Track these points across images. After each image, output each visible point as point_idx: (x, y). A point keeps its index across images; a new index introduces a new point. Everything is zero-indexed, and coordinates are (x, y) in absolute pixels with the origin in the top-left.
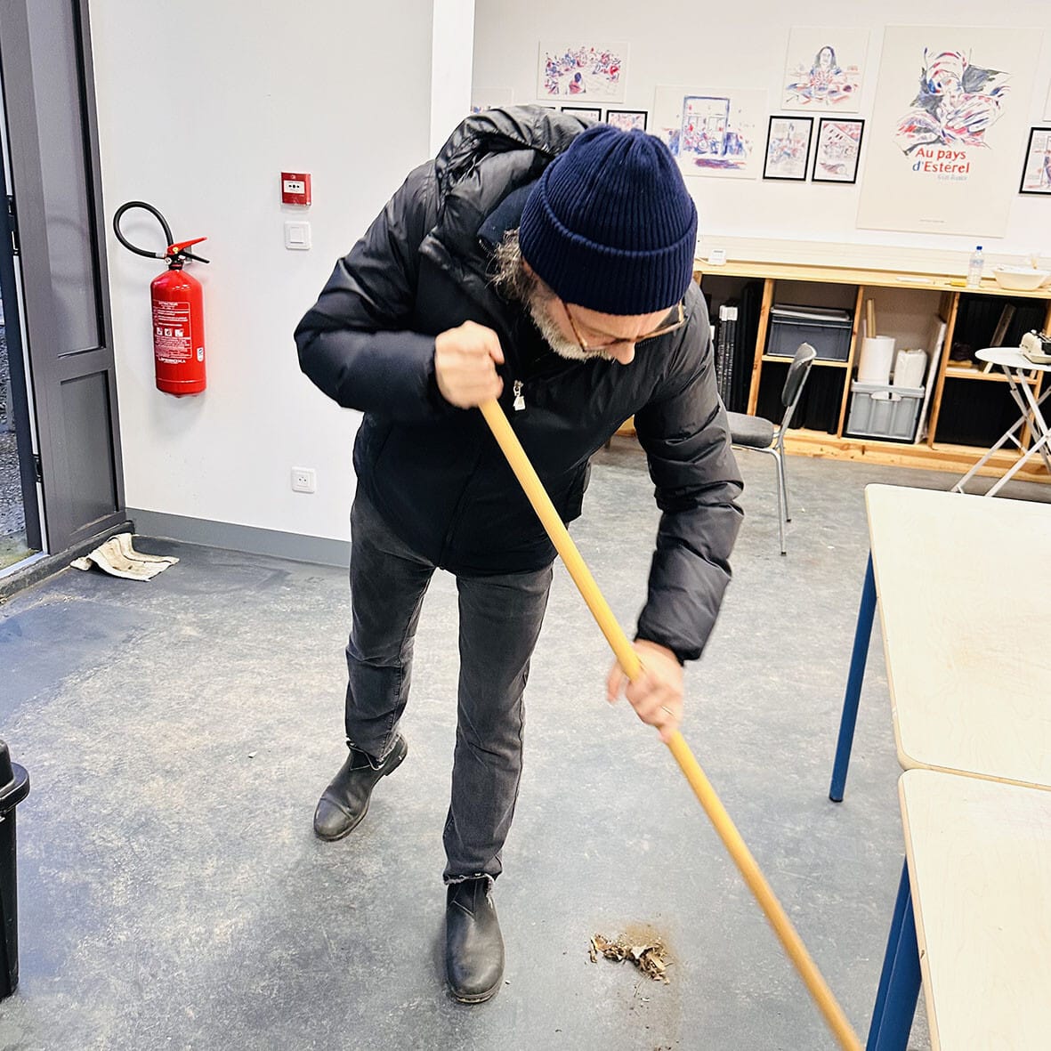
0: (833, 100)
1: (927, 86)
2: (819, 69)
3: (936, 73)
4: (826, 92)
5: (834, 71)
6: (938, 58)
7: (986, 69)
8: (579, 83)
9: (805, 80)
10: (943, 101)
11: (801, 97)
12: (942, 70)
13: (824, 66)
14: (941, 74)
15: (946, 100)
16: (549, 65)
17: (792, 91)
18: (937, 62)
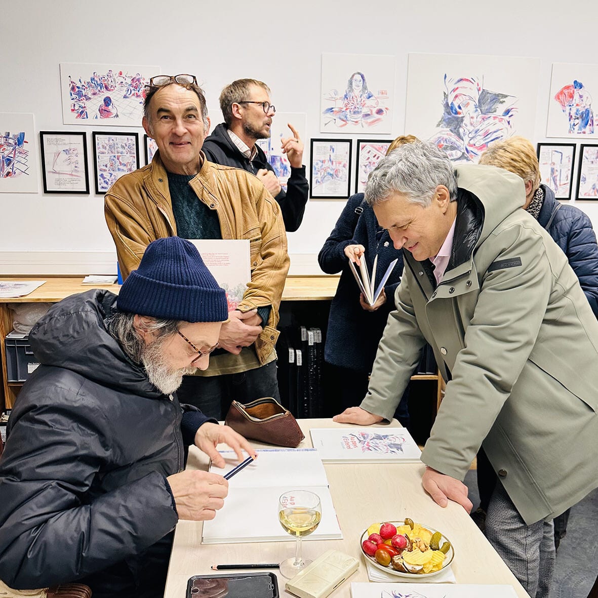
0: (367, 123)
1: (449, 108)
2: (352, 94)
3: (456, 96)
4: (361, 115)
5: (365, 95)
6: (456, 83)
7: (497, 92)
8: (110, 107)
9: (339, 104)
10: (464, 122)
11: (338, 120)
12: (461, 94)
13: (357, 91)
14: (460, 97)
15: (466, 121)
16: (73, 89)
17: (329, 115)
18: (456, 87)
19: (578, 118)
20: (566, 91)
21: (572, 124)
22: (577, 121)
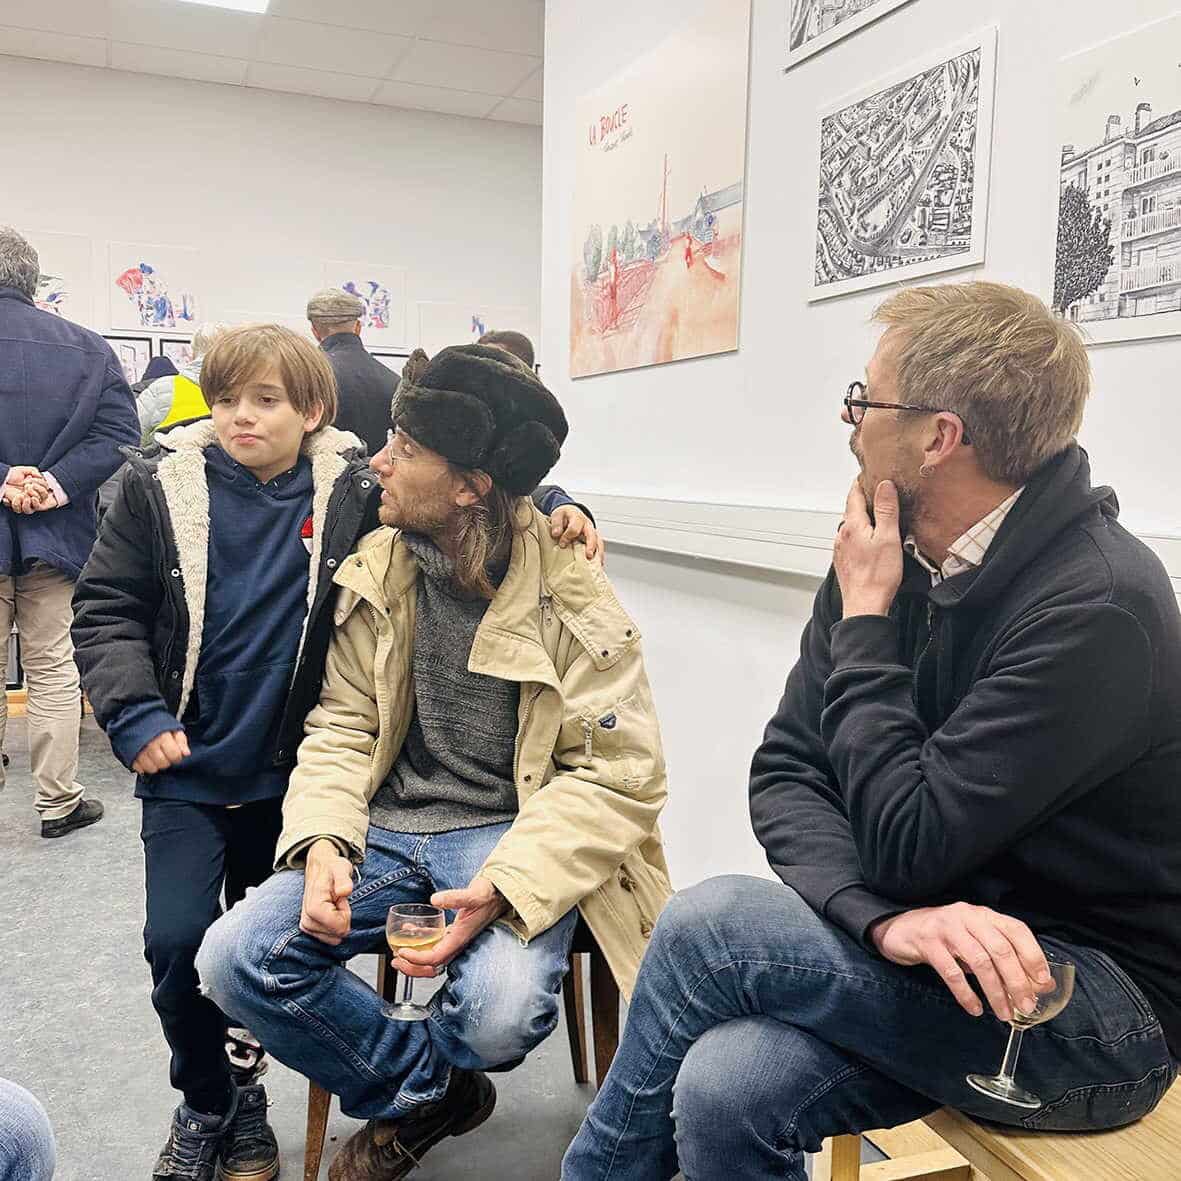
19: (151, 309)
20: (131, 276)
21: (144, 314)
22: (150, 312)
